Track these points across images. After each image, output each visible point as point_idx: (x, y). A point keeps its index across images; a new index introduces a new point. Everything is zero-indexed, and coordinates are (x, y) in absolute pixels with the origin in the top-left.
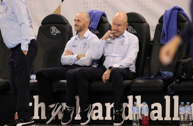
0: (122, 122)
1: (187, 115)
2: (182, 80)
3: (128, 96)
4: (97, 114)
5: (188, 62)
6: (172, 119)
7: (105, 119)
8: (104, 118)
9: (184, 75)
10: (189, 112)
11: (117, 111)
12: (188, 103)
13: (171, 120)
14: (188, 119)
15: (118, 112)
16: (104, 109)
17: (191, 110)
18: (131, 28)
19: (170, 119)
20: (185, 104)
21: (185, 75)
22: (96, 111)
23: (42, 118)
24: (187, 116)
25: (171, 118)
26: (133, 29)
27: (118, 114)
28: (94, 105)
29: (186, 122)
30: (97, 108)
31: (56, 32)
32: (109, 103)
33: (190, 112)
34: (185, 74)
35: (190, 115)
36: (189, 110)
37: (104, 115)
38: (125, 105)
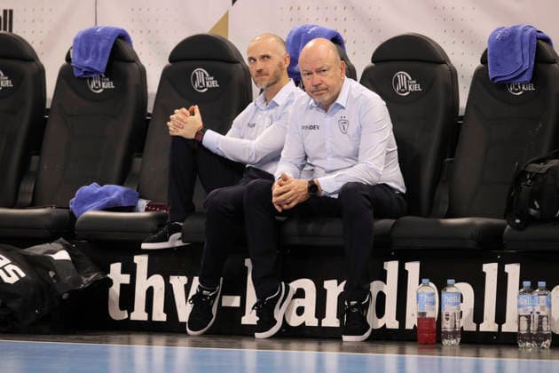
0: (367, 335)
1: (536, 316)
2: (528, 221)
3: (385, 263)
4: (300, 311)
5: (546, 173)
6: (500, 328)
7: (323, 325)
8: (320, 323)
9: (535, 208)
10: (542, 308)
11: (353, 303)
12: (542, 284)
13: (496, 330)
14: (540, 329)
15: (355, 306)
16: (321, 296)
17: (549, 305)
18: (407, 78)
19: (493, 328)
20: (534, 287)
21: (538, 206)
22: (298, 302)
23: (155, 318)
24: (536, 321)
25: (497, 325)
26: (413, 79)
27: (355, 310)
28: (295, 285)
29: (535, 336)
30: (300, 294)
31: (207, 83)
32: (335, 282)
33: (547, 309)
34: (539, 204)
35: (545, 319)
36: (544, 304)
37: (320, 312)
38: (375, 287)
